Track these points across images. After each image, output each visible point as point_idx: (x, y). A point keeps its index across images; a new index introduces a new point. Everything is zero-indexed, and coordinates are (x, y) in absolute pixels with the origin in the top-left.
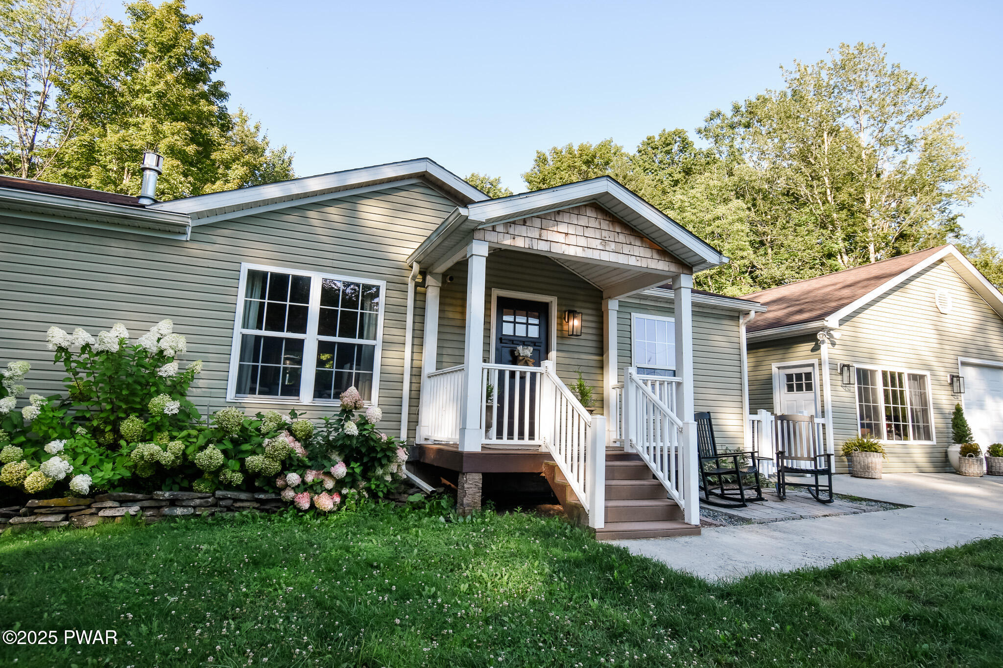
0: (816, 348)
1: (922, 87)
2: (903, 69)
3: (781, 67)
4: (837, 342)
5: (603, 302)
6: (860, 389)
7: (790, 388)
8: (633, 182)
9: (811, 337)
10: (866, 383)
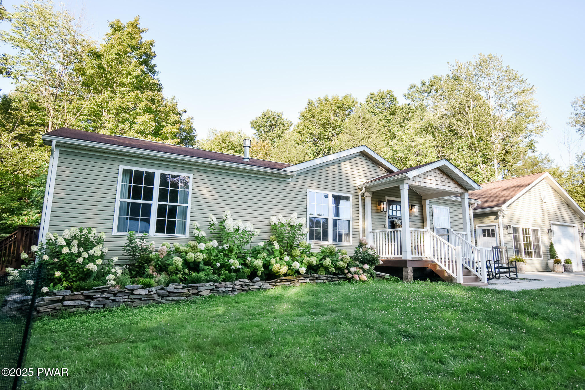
0: (497, 218)
1: (521, 79)
2: (511, 68)
3: (448, 63)
4: (505, 216)
5: (423, 201)
6: (514, 235)
7: (484, 236)
8: (369, 121)
9: (495, 213)
10: (516, 233)
